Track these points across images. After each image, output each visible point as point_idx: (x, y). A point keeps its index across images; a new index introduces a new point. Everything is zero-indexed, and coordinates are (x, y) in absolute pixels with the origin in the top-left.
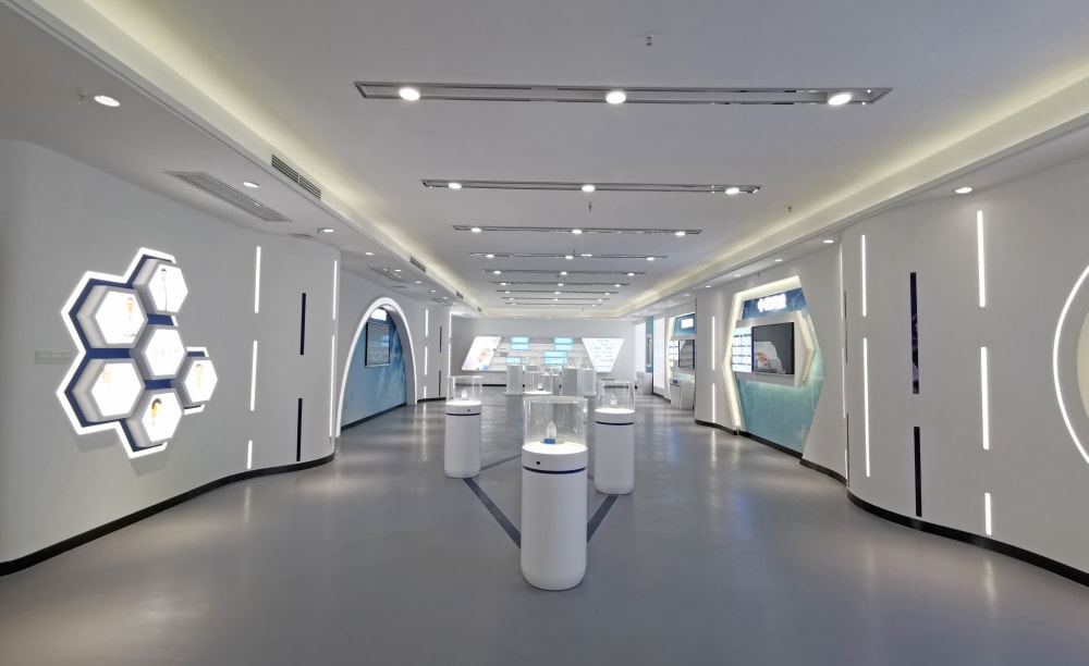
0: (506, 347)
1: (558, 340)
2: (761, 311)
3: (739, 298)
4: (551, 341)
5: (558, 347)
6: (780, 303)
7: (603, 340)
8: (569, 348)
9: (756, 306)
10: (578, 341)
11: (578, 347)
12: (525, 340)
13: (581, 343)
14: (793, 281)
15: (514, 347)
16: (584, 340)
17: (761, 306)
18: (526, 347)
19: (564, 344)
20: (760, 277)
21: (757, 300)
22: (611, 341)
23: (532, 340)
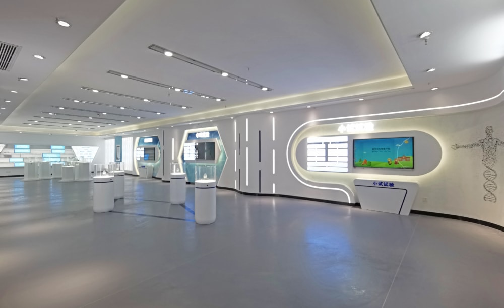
0: (10, 151)
1: (53, 147)
2: (197, 137)
3: (187, 132)
4: (49, 147)
5: (53, 151)
6: (207, 135)
7: (86, 148)
8: (63, 152)
9: (195, 136)
10: (68, 148)
11: (68, 151)
12: (27, 147)
13: (71, 149)
14: (215, 128)
15: (17, 151)
16: (73, 147)
17: (197, 136)
18: (28, 151)
19: (58, 150)
20: (199, 126)
21: (195, 133)
22: (91, 148)
23: (32, 147)
